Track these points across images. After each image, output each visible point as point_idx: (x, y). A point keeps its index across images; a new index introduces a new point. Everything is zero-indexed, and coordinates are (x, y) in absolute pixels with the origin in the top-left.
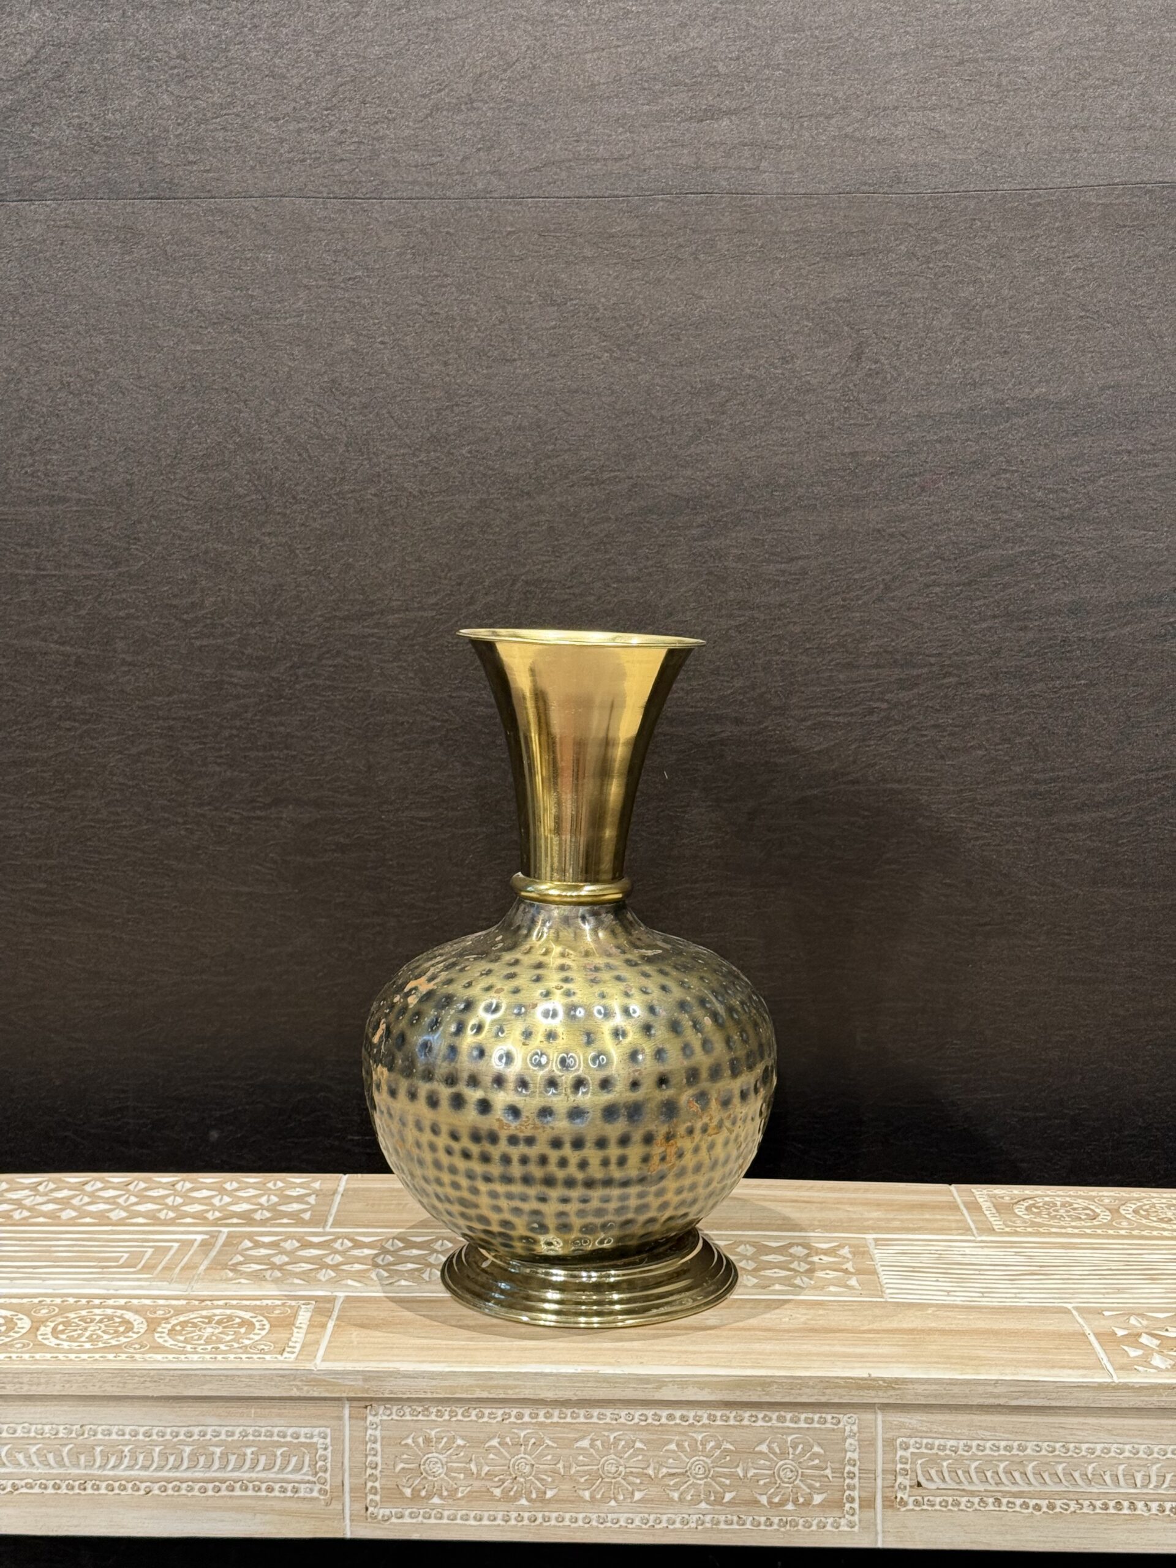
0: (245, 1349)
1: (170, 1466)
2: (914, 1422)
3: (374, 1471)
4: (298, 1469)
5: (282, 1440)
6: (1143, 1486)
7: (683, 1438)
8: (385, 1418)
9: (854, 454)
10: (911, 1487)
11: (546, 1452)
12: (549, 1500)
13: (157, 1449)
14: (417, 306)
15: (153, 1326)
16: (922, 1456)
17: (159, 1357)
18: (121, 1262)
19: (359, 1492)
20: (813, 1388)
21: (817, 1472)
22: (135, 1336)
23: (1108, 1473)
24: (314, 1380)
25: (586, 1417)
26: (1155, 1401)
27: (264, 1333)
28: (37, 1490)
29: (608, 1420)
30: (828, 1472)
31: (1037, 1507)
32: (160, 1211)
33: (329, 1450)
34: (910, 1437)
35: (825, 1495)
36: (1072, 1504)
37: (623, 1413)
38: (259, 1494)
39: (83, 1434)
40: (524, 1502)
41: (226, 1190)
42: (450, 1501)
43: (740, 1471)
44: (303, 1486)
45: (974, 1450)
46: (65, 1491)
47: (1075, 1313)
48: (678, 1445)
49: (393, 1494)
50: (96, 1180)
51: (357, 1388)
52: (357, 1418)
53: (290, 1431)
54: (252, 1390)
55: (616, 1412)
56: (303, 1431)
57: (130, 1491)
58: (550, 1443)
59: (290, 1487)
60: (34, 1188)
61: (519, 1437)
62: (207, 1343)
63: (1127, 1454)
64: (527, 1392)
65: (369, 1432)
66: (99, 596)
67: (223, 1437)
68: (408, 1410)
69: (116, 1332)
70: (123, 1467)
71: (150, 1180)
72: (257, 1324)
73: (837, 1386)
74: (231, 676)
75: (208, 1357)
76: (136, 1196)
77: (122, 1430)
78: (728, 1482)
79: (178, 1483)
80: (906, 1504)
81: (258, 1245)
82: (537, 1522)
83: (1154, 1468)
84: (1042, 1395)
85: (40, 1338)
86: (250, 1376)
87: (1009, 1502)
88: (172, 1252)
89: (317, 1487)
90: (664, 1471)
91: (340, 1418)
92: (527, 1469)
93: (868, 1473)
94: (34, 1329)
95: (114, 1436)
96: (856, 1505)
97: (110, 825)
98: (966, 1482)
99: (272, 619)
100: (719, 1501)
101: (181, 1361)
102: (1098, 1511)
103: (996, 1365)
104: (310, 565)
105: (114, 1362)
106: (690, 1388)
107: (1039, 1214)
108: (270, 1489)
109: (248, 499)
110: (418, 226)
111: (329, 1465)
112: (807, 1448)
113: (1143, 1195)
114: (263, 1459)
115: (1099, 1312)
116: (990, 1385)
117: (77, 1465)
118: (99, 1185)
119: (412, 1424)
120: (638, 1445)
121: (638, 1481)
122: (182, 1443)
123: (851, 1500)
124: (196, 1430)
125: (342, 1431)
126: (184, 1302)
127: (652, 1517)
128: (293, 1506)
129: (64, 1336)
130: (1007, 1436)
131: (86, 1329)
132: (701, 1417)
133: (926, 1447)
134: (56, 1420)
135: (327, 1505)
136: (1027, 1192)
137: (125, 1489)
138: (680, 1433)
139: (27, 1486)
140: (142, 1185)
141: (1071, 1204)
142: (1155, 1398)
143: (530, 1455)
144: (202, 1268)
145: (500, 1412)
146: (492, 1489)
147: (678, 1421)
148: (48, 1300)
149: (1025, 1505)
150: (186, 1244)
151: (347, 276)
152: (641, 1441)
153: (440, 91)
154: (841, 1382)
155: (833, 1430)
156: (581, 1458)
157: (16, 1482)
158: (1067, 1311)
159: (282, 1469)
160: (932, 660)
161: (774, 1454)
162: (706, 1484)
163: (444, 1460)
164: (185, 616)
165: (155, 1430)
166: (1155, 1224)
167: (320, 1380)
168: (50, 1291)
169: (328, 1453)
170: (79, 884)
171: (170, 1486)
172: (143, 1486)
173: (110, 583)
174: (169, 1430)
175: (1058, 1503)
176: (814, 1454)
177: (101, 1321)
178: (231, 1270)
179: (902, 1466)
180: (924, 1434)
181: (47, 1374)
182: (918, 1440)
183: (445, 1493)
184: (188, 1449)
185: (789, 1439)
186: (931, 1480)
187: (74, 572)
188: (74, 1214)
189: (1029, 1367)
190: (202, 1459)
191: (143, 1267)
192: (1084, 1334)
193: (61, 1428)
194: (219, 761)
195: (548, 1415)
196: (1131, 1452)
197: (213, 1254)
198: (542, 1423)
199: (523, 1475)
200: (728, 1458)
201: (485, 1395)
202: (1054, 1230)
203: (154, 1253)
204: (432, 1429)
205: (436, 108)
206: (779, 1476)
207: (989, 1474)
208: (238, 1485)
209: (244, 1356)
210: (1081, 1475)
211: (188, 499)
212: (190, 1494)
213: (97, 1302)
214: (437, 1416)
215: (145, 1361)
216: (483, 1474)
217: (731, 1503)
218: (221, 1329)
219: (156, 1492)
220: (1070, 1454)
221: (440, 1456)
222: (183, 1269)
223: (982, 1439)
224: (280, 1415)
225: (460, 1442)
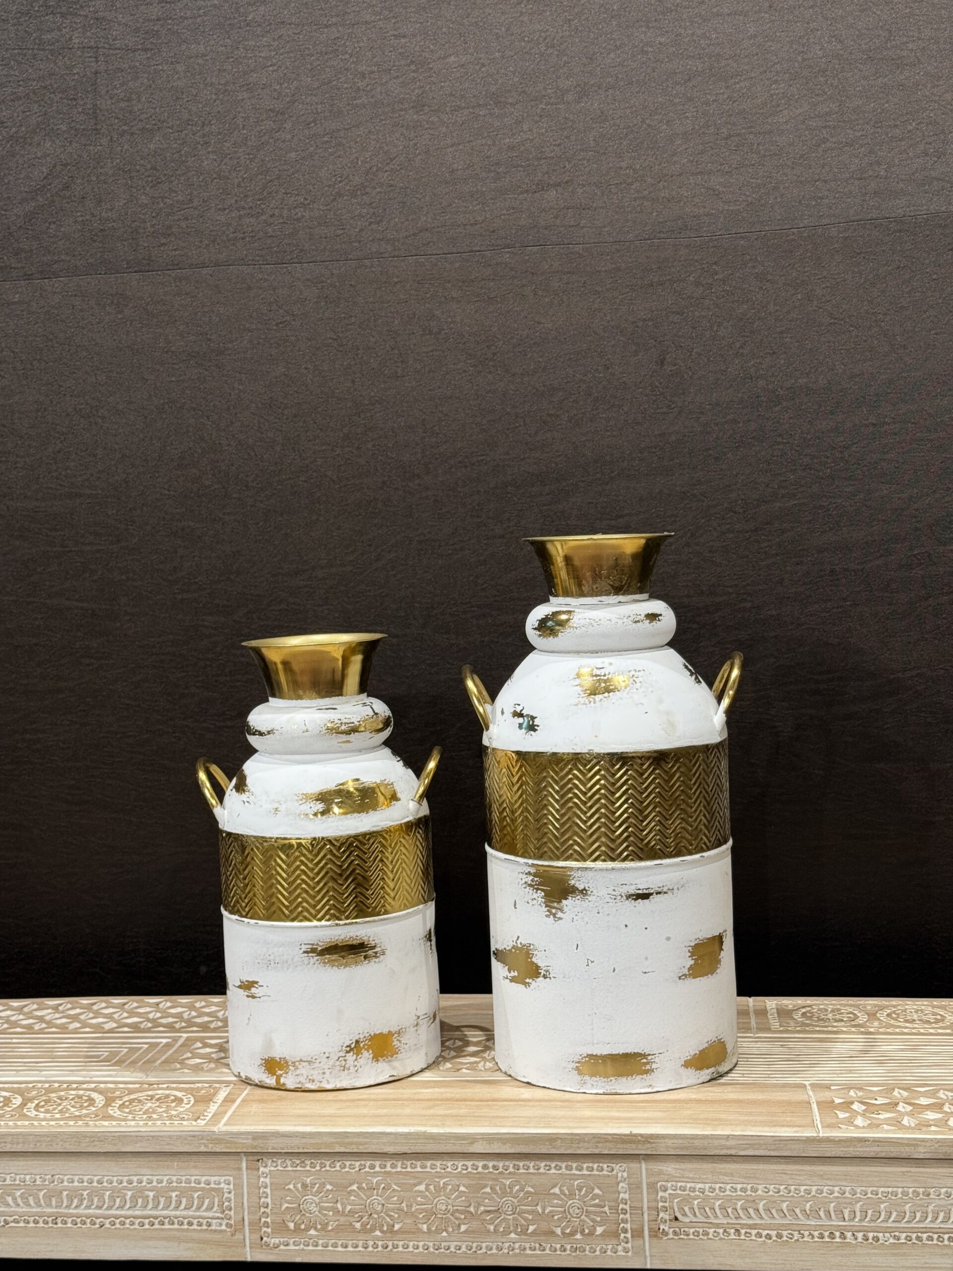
0: (171, 1118)
1: (117, 1206)
2: (669, 1169)
3: (266, 1210)
4: (210, 1208)
5: (198, 1186)
6: (850, 1220)
7: (495, 1183)
8: (272, 1169)
9: (662, 435)
10: (670, 1220)
11: (393, 1194)
12: (397, 1231)
13: (108, 1193)
14: (330, 341)
15: (109, 1102)
16: (677, 1196)
17: (106, 1123)
18: (102, 1058)
19: (256, 1226)
20: (588, 1142)
21: (598, 1209)
22: (94, 1109)
23: (822, 1209)
24: (216, 1139)
25: (422, 1167)
26: (851, 1151)
27: (188, 1106)
28: (22, 1224)
29: (438, 1170)
30: (606, 1209)
31: (769, 1237)
32: (141, 1022)
33: (233, 1193)
34: (667, 1181)
35: (605, 1227)
36: (796, 1234)
37: (449, 1164)
38: (182, 1227)
39: (53, 1182)
40: (378, 1233)
41: (195, 1007)
42: (323, 1233)
43: (539, 1209)
44: (215, 1221)
45: (717, 1191)
46: (42, 1225)
47: (809, 1087)
48: (491, 1188)
49: (281, 1228)
50: (102, 1001)
51: (247, 1144)
52: (251, 1169)
53: (204, 1179)
54: (171, 1147)
55: (444, 1163)
56: (213, 1179)
57: (89, 1225)
58: (396, 1187)
59: (205, 1222)
60: (56, 1008)
61: (372, 1183)
62: (144, 1113)
63: (836, 1194)
64: (373, 1147)
65: (262, 1179)
66: (107, 565)
67: (155, 1184)
68: (289, 1163)
69: (81, 1106)
70: (83, 1207)
71: (142, 1001)
72: (185, 1101)
73: (607, 1141)
74: (203, 620)
75: (141, 1123)
76: (128, 1013)
77: (82, 1179)
78: (530, 1217)
79: (123, 1219)
80: (667, 1234)
81: (206, 1045)
82: (389, 1249)
83: (858, 1205)
84: (764, 1147)
85: (25, 1111)
86: (170, 1137)
87: (746, 1233)
88: (141, 1051)
89: (225, 1222)
90: (482, 1208)
91: (240, 1169)
92: (379, 1208)
93: (637, 1210)
94: (23, 1105)
95: (76, 1184)
96: (629, 1235)
97: (119, 736)
98: (712, 1217)
99: (232, 577)
100: (524, 1232)
101: (122, 1126)
102: (816, 1239)
103: (731, 1125)
104: (260, 535)
105: (72, 1127)
106: (496, 1143)
107: (810, 1018)
108: (190, 1224)
109: (212, 488)
110: (329, 281)
111: (233, 1205)
112: (589, 1190)
113: (900, 1003)
114: (184, 1201)
115: (828, 1087)
116: (723, 1139)
117: (50, 1206)
118: (104, 1005)
119: (290, 1173)
120: (462, 1188)
121: (463, 1217)
122: (125, 1188)
123: (625, 1231)
124: (135, 1179)
125: (241, 1178)
126: (137, 1086)
127: (475, 1245)
128: (208, 1236)
129: (42, 1110)
130: (742, 1180)
131: (60, 1105)
132: (508, 1166)
133: (680, 1189)
134: (34, 1171)
135: (232, 1235)
136: (808, 1002)
137: (84, 1223)
138: (493, 1179)
139: (15, 1221)
140: (135, 1005)
141: (839, 1010)
142: (851, 1149)
143: (381, 1196)
144: (159, 1062)
145: (358, 1164)
146: (353, 1224)
147: (491, 1170)
148: (40, 1085)
149: (759, 1235)
150: (153, 1046)
151: (279, 321)
152: (464, 1186)
153: (340, 182)
154: (609, 1137)
155: (608, 1176)
156: (419, 1199)
157: (7, 1218)
158: (805, 1086)
159: (199, 1208)
160: (730, 590)
161: (565, 1195)
162: (513, 1219)
163: (317, 1201)
164: (170, 577)
165: (106, 1178)
166: (900, 1024)
167: (221, 1139)
168: (43, 1079)
169: (232, 1196)
170: (98, 780)
171: (118, 1221)
172: (98, 1221)
173: (115, 555)
174: (115, 1179)
175: (785, 1233)
176: (594, 1195)
177: (72, 1099)
178: (179, 1063)
179: (663, 1204)
180: (677, 1179)
181: (23, 1135)
182: (674, 1183)
183: (319, 1227)
184: (130, 1193)
185: (576, 1183)
186: (685, 1215)
187: (88, 548)
188: (78, 1025)
189: (756, 1126)
190: (140, 1201)
191: (116, 1062)
192: (809, 1103)
193: (38, 1177)
194: (198, 685)
195: (393, 1166)
196: (838, 1192)
197: (171, 1052)
198: (389, 1173)
199: (377, 1213)
200: (530, 1199)
201: (342, 1150)
202: (818, 1029)
203: (127, 1052)
204: (308, 1177)
205: (339, 194)
206: (569, 1212)
207: (730, 1210)
208: (167, 1221)
209: (167, 1122)
210: (801, 1211)
211: (168, 490)
212: (132, 1227)
213: (74, 1086)
214: (310, 1167)
215: (96, 1126)
216: (347, 1212)
217: (534, 1233)
218: (158, 1104)
219: (108, 1226)
220: (791, 1194)
221: (315, 1198)
222: (144, 1063)
223: (723, 1183)
224: (195, 1167)
225: (329, 1187)
